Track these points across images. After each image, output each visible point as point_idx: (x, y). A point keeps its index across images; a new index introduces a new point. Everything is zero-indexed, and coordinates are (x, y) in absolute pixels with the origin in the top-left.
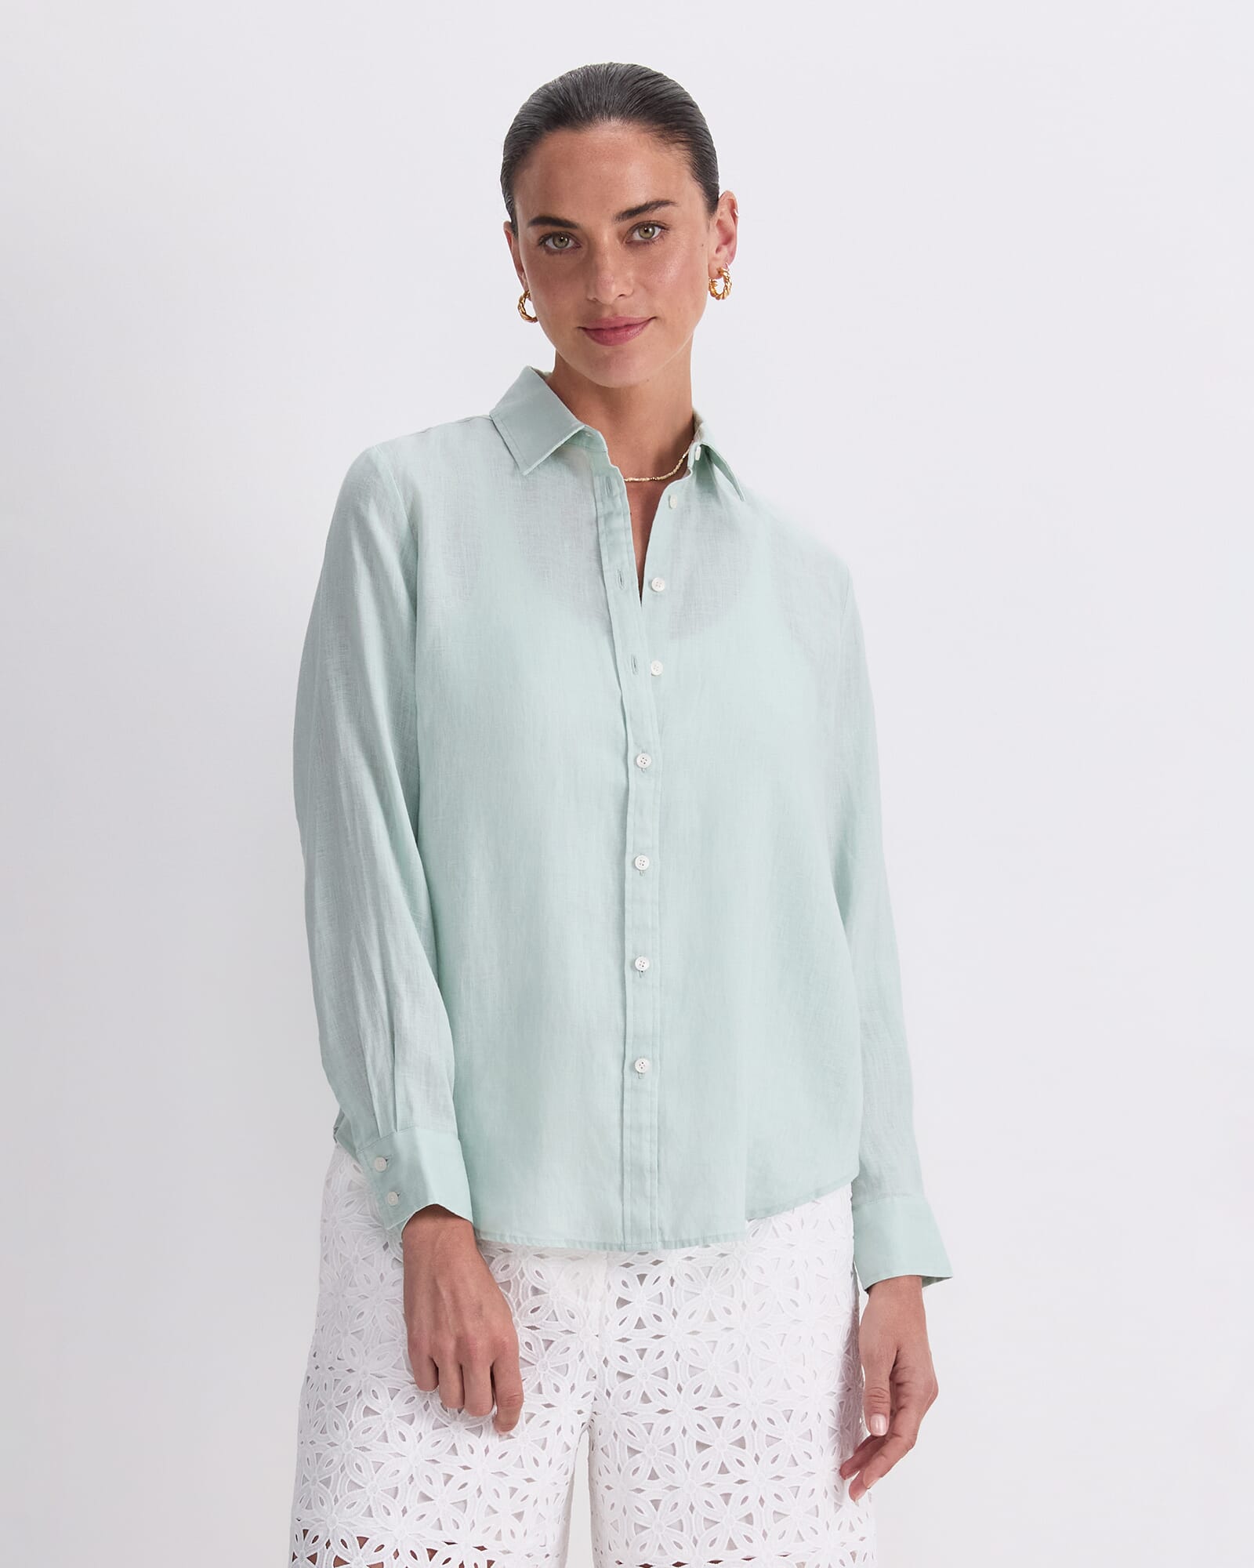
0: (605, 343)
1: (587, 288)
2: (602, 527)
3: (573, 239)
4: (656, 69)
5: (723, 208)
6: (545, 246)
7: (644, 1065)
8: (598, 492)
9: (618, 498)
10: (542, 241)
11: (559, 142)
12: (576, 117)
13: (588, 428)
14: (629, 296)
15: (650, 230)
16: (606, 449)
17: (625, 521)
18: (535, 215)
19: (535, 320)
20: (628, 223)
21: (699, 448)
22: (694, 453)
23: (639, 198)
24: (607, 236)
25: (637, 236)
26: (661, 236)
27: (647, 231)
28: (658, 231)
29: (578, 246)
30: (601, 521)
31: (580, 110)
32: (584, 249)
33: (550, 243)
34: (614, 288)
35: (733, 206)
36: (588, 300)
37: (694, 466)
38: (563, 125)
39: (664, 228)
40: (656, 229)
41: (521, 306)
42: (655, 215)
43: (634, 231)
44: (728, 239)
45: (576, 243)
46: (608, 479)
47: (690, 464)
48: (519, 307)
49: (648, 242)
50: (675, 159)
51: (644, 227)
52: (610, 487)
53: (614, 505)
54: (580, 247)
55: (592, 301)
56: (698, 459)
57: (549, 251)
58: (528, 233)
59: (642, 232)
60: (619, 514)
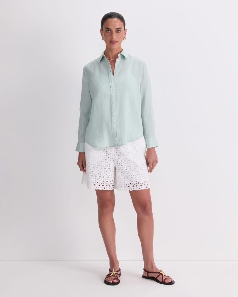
0: (112, 44)
4: (119, 13)
5: (125, 30)
7: (114, 125)
10: (106, 31)
19: (103, 40)
20: (117, 30)
23: (118, 27)
24: (114, 31)
29: (110, 32)
35: (126, 30)
41: (102, 38)
42: (119, 29)
44: (125, 34)
50: (122, 23)
51: (118, 31)
58: (104, 29)
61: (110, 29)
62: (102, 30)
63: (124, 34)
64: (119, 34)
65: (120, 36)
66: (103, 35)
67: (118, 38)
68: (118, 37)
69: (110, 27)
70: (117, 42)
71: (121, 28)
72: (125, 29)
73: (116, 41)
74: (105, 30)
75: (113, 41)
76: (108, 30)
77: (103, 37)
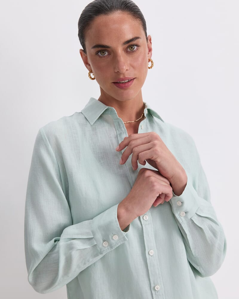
1: (114, 68)
2: (119, 138)
3: (107, 52)
6: (98, 55)
8: (116, 127)
9: (123, 128)
10: (97, 53)
11: (101, 19)
12: (106, 11)
13: (110, 107)
14: (129, 70)
15: (133, 47)
16: (116, 113)
17: (126, 135)
18: (94, 45)
21: (147, 110)
22: (146, 112)
25: (129, 50)
26: (137, 49)
27: (132, 48)
28: (136, 47)
29: (109, 54)
30: (118, 136)
31: (107, 8)
32: (112, 54)
33: (99, 54)
34: (124, 67)
36: (115, 72)
37: (146, 116)
38: (101, 13)
39: (137, 46)
40: (135, 46)
43: (128, 48)
44: (150, 50)
45: (108, 53)
46: (118, 123)
47: (145, 115)
48: (89, 76)
49: (133, 52)
51: (131, 46)
52: (119, 125)
53: (122, 130)
54: (110, 54)
55: (116, 73)
56: (147, 113)
57: (100, 57)
59: (130, 48)
60: (124, 133)
61: (108, 47)
62: (83, 52)
63: (147, 50)
64: (135, 55)
65: (140, 59)
66: (89, 65)
67: (133, 67)
68: (135, 64)
69: (106, 42)
70: (133, 79)
71: (137, 38)
72: (147, 39)
73: (131, 76)
74: (93, 51)
75: (123, 80)
76: (103, 52)
77: (91, 71)
